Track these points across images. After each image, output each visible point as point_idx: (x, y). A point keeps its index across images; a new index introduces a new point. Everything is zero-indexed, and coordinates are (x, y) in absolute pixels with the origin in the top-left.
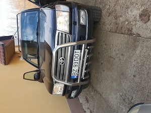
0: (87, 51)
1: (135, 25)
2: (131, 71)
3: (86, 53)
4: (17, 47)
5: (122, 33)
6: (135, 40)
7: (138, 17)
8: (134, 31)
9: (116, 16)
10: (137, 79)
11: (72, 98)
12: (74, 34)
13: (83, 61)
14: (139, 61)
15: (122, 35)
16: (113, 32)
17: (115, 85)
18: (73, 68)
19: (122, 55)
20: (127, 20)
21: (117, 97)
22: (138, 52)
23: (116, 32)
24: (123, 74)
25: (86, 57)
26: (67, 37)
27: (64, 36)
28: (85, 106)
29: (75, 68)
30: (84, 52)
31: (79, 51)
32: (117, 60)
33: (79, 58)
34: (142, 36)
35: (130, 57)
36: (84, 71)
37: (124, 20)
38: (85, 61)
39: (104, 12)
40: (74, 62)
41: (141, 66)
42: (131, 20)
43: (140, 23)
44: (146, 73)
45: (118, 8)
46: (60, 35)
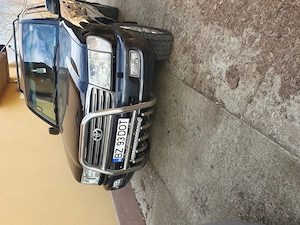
0: (140, 120)
1: (220, 85)
2: (208, 158)
3: (139, 124)
4: (12, 66)
5: (201, 93)
6: (217, 112)
7: (224, 75)
8: (217, 95)
9: (194, 58)
10: (215, 172)
11: (114, 189)
12: (119, 90)
13: (133, 137)
14: (220, 145)
15: (200, 95)
16: (187, 84)
17: (184, 172)
18: (116, 147)
19: (198, 128)
20: (209, 73)
21: (186, 193)
22: (219, 131)
23: (192, 86)
24: (197, 158)
25: (138, 130)
26: (107, 95)
27: (101, 94)
28: (140, 196)
29: (119, 147)
30: (136, 122)
31: (128, 120)
32: (190, 133)
33: (126, 130)
34: (228, 108)
35: (209, 136)
36: (134, 151)
37: (205, 70)
38: (137, 136)
39: (177, 42)
40: (117, 137)
41: (222, 154)
42: (215, 74)
43: (225, 86)
44: (227, 167)
45: (199, 45)
46: (95, 92)
